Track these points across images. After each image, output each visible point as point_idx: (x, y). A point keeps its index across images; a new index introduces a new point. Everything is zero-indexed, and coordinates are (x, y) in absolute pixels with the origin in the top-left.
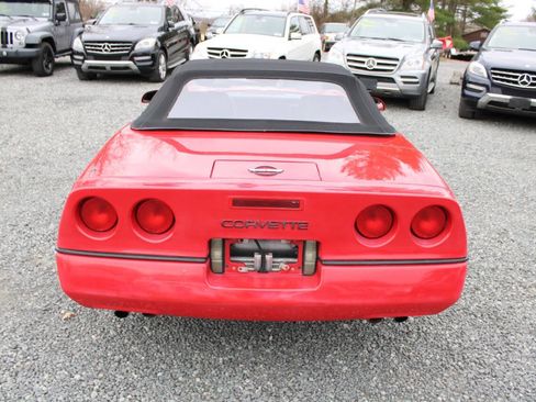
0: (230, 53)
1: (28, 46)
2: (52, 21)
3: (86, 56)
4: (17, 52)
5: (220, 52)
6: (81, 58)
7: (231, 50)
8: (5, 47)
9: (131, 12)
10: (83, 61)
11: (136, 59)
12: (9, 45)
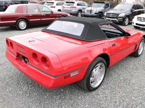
0: (143, 19)
1: (96, 13)
2: (104, 8)
3: (106, 17)
4: (92, 15)
5: (140, 18)
6: (105, 17)
7: (144, 18)
8: (90, 13)
9: (123, 6)
10: (105, 18)
11: (118, 19)
12: (92, 13)
